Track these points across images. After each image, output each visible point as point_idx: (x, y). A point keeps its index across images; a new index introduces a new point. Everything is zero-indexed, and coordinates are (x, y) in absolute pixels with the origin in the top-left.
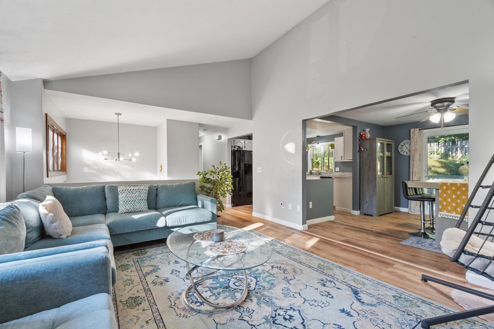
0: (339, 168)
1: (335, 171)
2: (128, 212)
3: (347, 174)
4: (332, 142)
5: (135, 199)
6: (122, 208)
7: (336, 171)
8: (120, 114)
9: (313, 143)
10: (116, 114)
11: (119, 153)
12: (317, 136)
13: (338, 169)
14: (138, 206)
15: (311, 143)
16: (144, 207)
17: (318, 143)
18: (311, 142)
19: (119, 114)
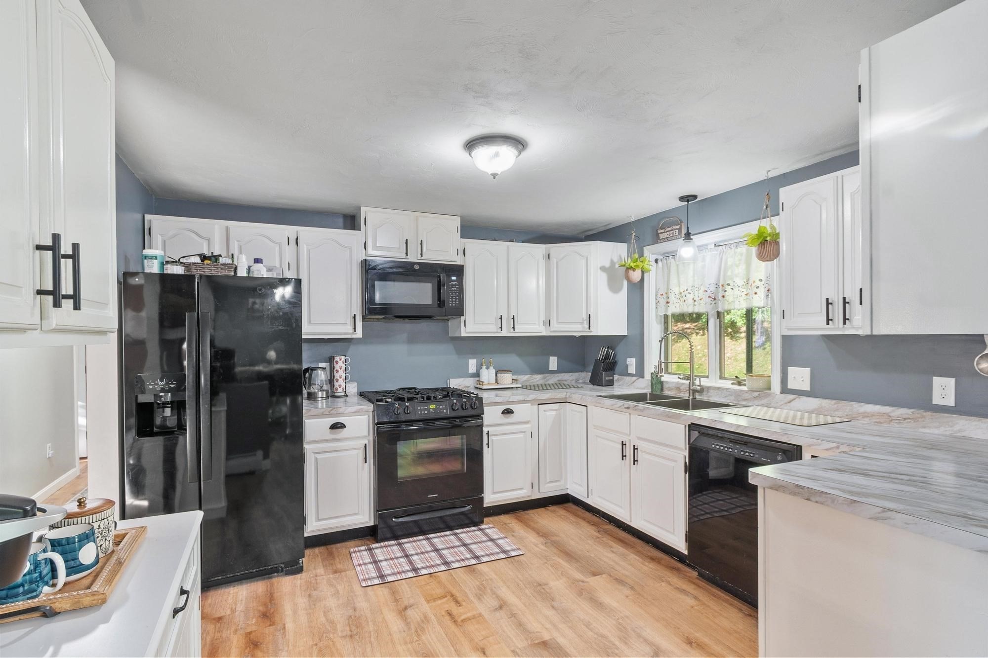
0: (807, 371)
1: (785, 390)
3: (866, 415)
4: (765, 223)
7: (791, 385)
9: (667, 239)
12: (682, 199)
13: (800, 377)
15: (656, 239)
17: (688, 236)
18: (658, 235)
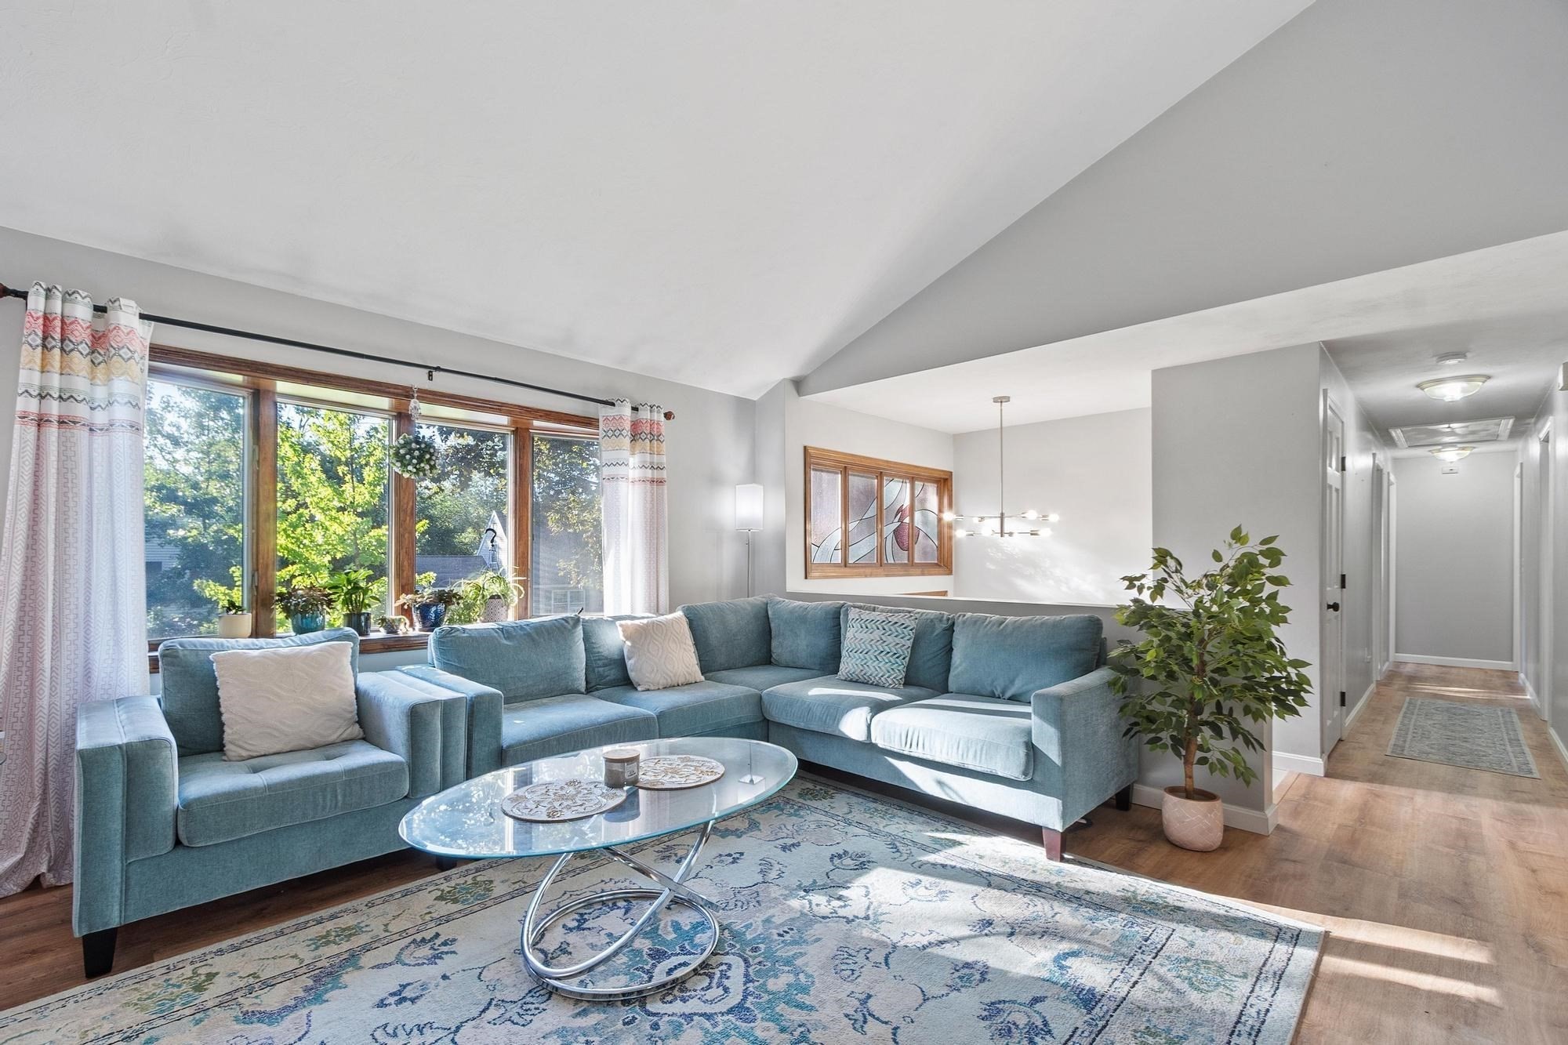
2: (851, 681)
5: (870, 648)
6: (847, 665)
8: (1007, 399)
10: (996, 400)
11: (1002, 514)
14: (873, 669)
16: (888, 674)
19: (1001, 400)
